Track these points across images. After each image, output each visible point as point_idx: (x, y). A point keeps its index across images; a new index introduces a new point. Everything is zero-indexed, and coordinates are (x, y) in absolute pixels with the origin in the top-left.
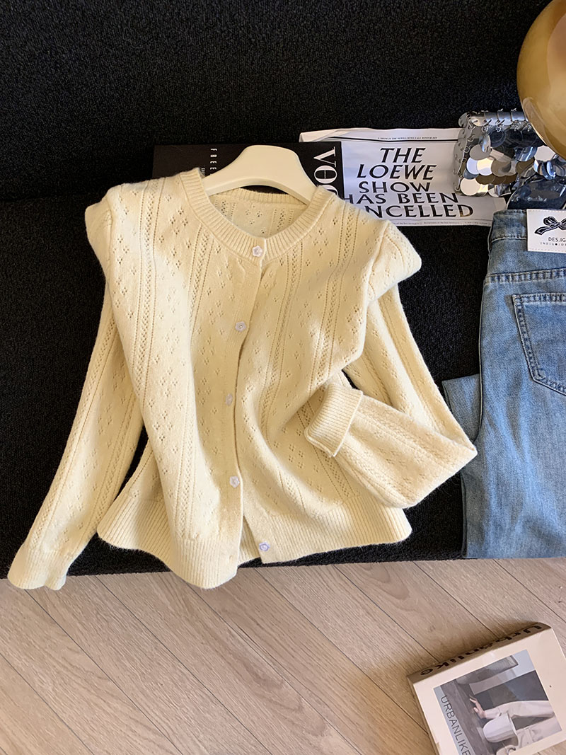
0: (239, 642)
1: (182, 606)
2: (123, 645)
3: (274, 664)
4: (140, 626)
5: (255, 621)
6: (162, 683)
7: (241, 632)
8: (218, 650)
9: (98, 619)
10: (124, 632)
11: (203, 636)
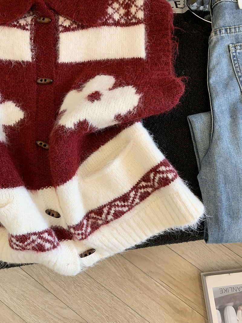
0: (162, 290)
1: (125, 272)
2: (92, 301)
3: (186, 300)
4: (102, 288)
5: (170, 276)
6: (119, 321)
7: (162, 283)
8: (150, 296)
9: (75, 286)
10: (92, 292)
11: (140, 289)
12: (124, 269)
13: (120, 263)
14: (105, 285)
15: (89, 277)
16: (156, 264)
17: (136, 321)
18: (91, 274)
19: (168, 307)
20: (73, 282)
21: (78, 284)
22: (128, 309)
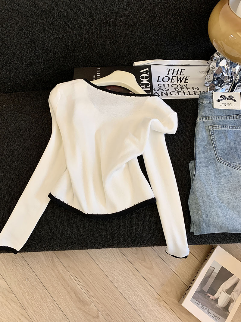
0: (74, 282)
1: (51, 262)
2: (21, 278)
3: (88, 294)
5: (82, 273)
6: (36, 297)
7: (75, 277)
8: (63, 285)
9: (12, 264)
10: (23, 271)
11: (58, 277)
12: (51, 260)
13: (49, 255)
14: (34, 269)
15: (24, 260)
16: (75, 261)
17: (48, 301)
18: (26, 258)
19: (73, 295)
20: (12, 261)
21: (15, 263)
22: (45, 290)
